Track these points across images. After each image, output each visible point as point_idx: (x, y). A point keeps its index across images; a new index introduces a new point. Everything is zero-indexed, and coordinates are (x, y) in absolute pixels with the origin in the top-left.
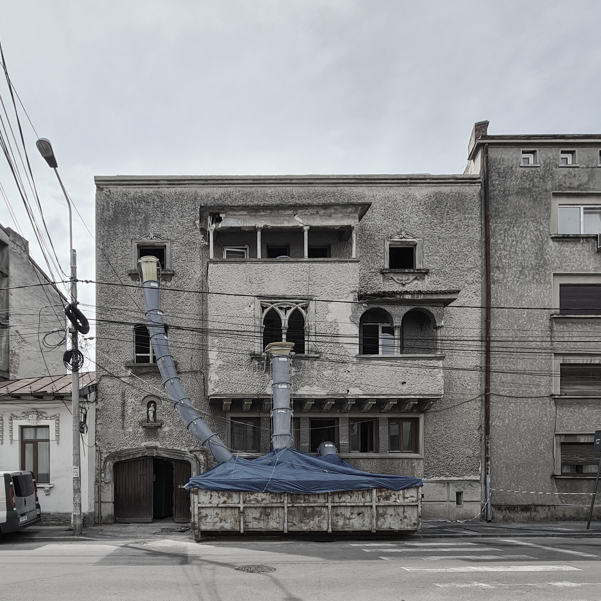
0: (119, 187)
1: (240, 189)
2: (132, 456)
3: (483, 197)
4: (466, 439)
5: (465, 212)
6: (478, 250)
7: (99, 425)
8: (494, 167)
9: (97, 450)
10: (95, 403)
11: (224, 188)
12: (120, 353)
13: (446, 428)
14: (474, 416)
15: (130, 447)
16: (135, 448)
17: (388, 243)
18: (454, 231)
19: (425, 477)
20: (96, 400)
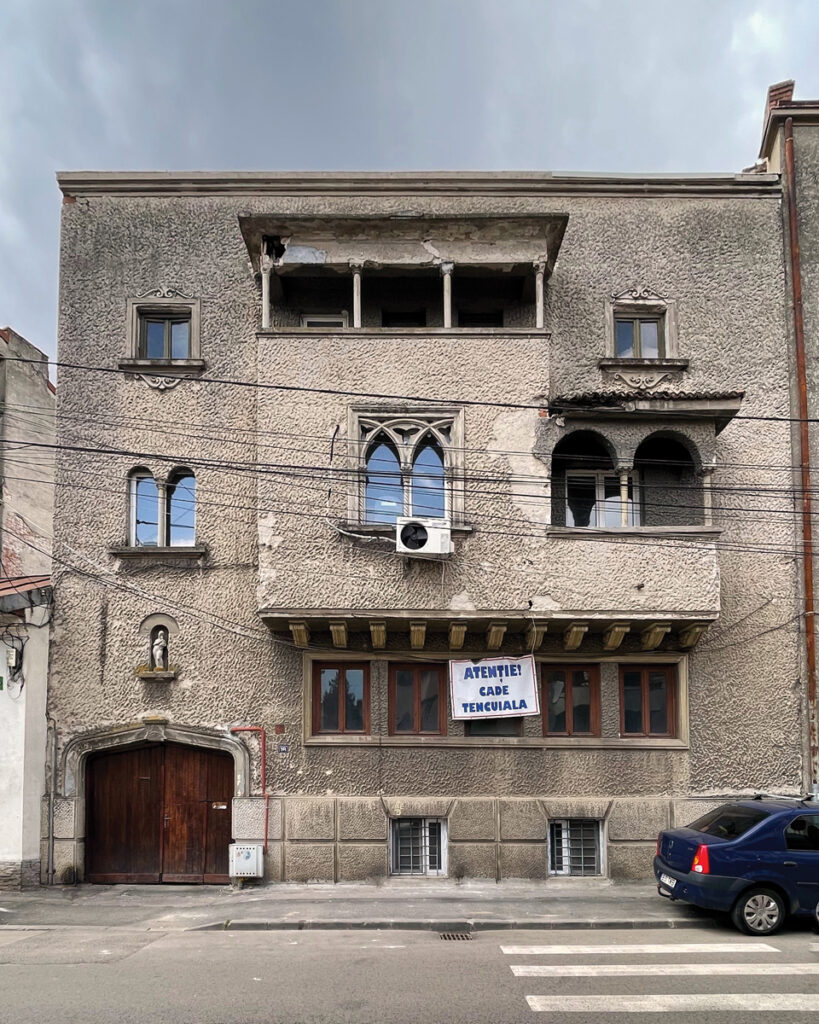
0: (104, 195)
1: (332, 200)
2: (117, 740)
3: (787, 220)
4: (770, 708)
5: (753, 250)
6: (782, 323)
7: (56, 675)
8: (805, 164)
9: (49, 728)
10: (48, 626)
11: (301, 198)
12: (100, 525)
13: (732, 684)
14: (784, 660)
15: (114, 722)
16: (124, 723)
17: (611, 308)
18: (736, 286)
19: (693, 788)
20: (49, 622)
